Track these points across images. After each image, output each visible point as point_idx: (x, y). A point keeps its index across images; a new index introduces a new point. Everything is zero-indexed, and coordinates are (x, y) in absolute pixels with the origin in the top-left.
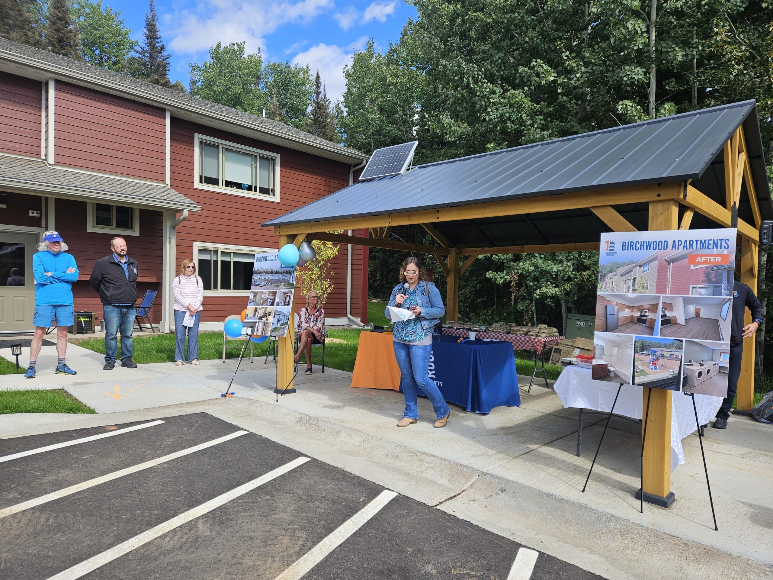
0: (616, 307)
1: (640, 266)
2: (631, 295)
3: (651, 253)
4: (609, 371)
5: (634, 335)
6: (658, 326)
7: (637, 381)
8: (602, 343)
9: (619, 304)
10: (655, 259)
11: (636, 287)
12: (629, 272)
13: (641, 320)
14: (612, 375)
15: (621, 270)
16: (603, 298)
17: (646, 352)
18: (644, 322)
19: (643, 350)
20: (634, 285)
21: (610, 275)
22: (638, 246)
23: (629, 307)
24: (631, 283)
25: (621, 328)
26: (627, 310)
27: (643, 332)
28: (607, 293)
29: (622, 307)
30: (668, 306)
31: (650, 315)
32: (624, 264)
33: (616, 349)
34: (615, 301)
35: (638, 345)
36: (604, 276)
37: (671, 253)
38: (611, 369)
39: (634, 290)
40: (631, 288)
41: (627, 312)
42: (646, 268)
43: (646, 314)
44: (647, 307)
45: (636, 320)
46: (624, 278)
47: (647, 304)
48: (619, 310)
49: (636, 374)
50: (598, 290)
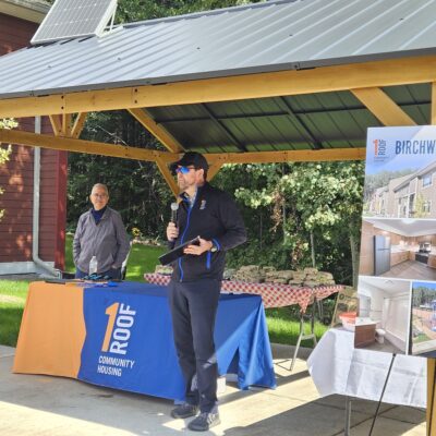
0: (388, 239)
1: (420, 178)
2: (408, 221)
4: (377, 335)
5: (412, 281)
7: (415, 349)
8: (368, 294)
9: (391, 234)
11: (415, 208)
13: (421, 258)
14: (382, 341)
15: (394, 184)
16: (370, 225)
17: (427, 306)
18: (424, 260)
19: (423, 302)
20: (411, 204)
21: (379, 191)
23: (405, 239)
24: (407, 203)
25: (394, 270)
26: (402, 243)
27: (423, 276)
28: (375, 217)
29: (395, 239)
31: (432, 250)
32: (398, 175)
33: (387, 302)
34: (387, 230)
35: (417, 296)
36: (371, 192)
38: (380, 331)
39: (412, 213)
40: (408, 210)
41: (401, 247)
42: (427, 180)
43: (428, 249)
44: (429, 238)
45: (414, 258)
46: (398, 195)
47: (428, 234)
48: (391, 243)
49: (414, 339)
50: (364, 212)
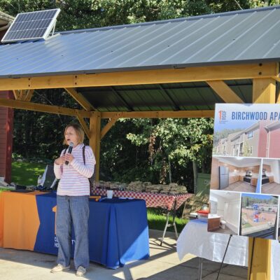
0: (227, 168)
1: (246, 133)
2: (239, 158)
3: (255, 122)
4: (221, 224)
5: (241, 193)
6: (260, 185)
7: (243, 232)
8: (216, 200)
9: (229, 166)
10: (258, 127)
11: (243, 151)
12: (237, 138)
13: (246, 180)
14: (224, 227)
15: (231, 136)
16: (216, 160)
17: (250, 207)
18: (249, 181)
19: (248, 205)
20: (241, 149)
21: (222, 140)
22: (245, 116)
23: (237, 168)
24: (239, 148)
25: (231, 186)
26: (235, 171)
27: (248, 190)
28: (220, 156)
29: (232, 168)
30: (267, 168)
31: (253, 175)
32: (233, 131)
34: (227, 163)
36: (218, 141)
37: (269, 123)
38: (223, 222)
39: (241, 154)
40: (239, 152)
41: (235, 173)
42: (250, 135)
43: (251, 174)
44: (251, 168)
45: (242, 179)
46: (233, 143)
47: (251, 166)
48: (229, 171)
49: (242, 226)
50: (213, 153)
